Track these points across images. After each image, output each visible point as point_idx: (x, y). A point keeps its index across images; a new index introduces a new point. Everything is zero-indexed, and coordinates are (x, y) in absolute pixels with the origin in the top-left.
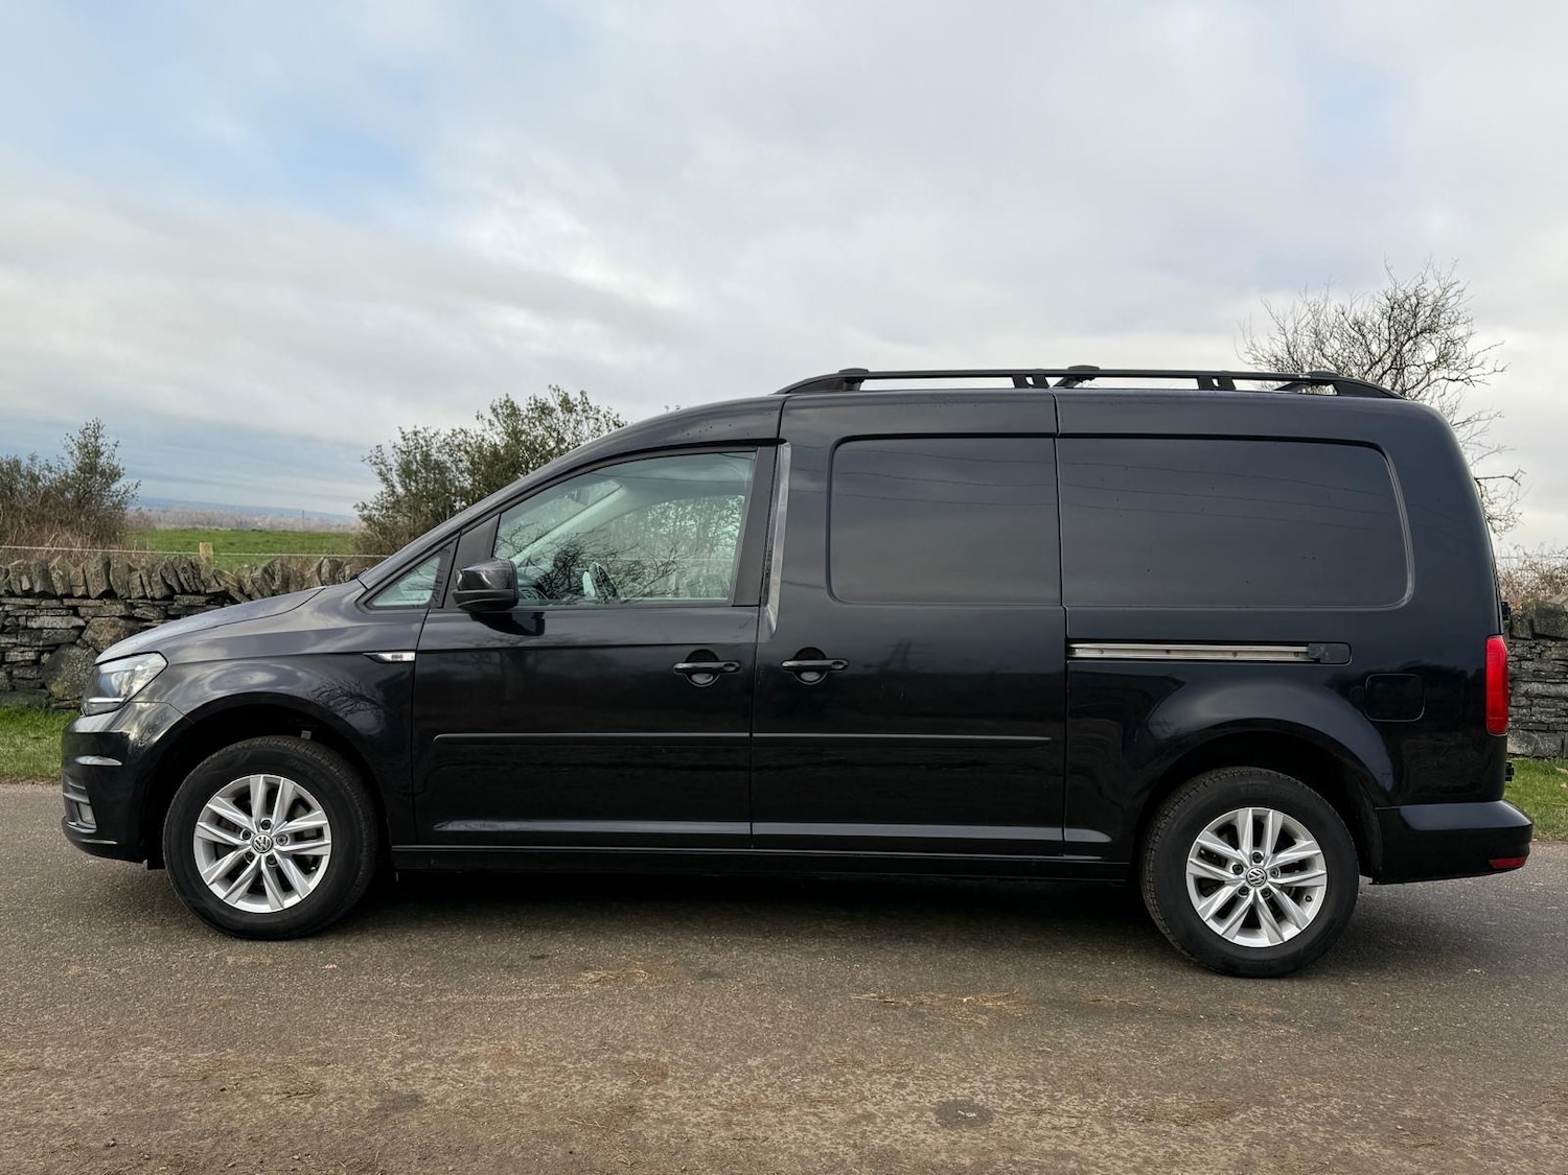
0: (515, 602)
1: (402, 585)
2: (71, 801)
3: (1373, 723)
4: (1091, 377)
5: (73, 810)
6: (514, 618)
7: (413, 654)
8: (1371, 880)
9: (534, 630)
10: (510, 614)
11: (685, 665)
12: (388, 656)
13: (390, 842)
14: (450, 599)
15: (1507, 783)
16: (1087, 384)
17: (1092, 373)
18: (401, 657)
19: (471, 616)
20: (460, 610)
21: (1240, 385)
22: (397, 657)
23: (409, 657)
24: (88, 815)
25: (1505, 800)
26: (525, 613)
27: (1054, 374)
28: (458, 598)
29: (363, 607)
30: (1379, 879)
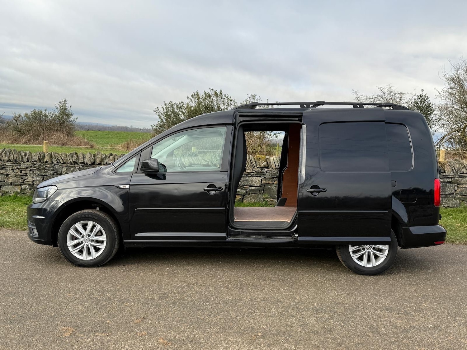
0: (158, 171)
1: (125, 165)
2: (30, 228)
3: (402, 203)
4: (322, 105)
5: (31, 231)
6: (157, 175)
7: (129, 186)
8: (401, 247)
9: (163, 178)
10: (156, 174)
11: (207, 189)
12: (121, 186)
13: (123, 239)
14: (139, 170)
15: (440, 220)
16: (321, 106)
17: (323, 103)
18: (125, 187)
19: (145, 175)
20: (142, 173)
21: (365, 107)
22: (124, 187)
23: (128, 186)
24: (36, 232)
25: (439, 225)
26: (160, 174)
27: (311, 104)
28: (141, 170)
29: (114, 172)
30: (403, 247)
